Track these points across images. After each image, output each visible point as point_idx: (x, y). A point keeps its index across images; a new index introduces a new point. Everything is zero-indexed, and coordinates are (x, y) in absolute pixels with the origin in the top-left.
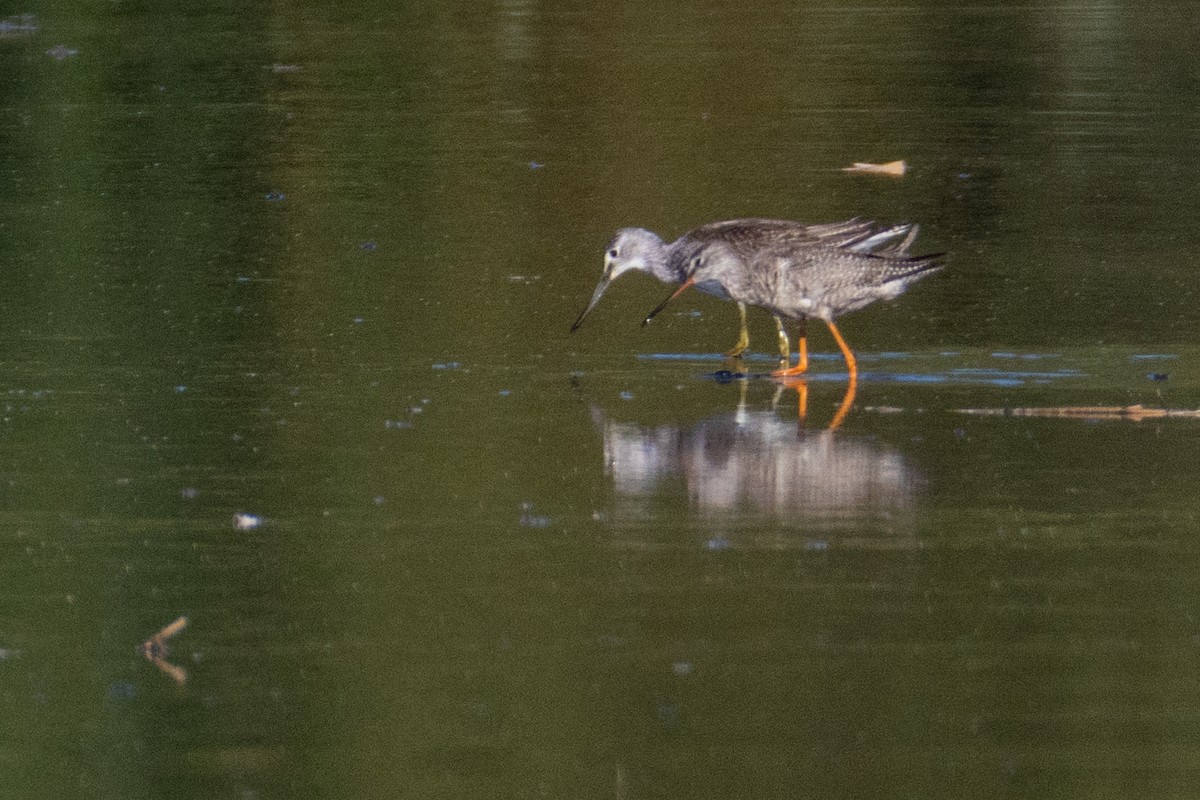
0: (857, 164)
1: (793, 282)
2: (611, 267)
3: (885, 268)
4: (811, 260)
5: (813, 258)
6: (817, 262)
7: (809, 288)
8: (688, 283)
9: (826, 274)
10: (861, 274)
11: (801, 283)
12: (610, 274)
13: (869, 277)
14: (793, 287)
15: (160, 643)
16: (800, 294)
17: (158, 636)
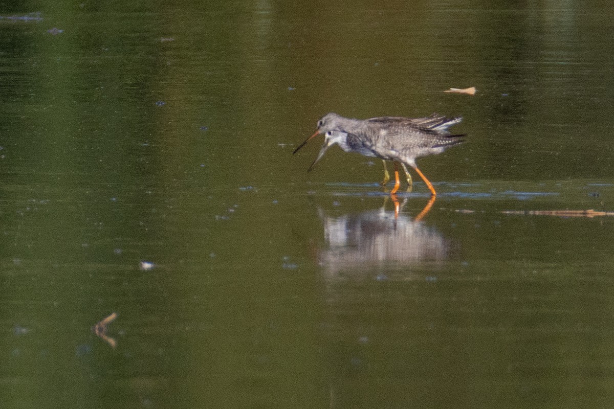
0: (451, 89)
1: (386, 141)
2: (328, 140)
3: (434, 140)
4: (398, 132)
5: (399, 131)
6: (401, 133)
7: (395, 146)
8: (317, 133)
9: (404, 140)
10: (421, 142)
11: (391, 143)
12: (327, 144)
13: (426, 144)
14: (386, 144)
15: (103, 326)
16: (390, 148)
17: (101, 323)
